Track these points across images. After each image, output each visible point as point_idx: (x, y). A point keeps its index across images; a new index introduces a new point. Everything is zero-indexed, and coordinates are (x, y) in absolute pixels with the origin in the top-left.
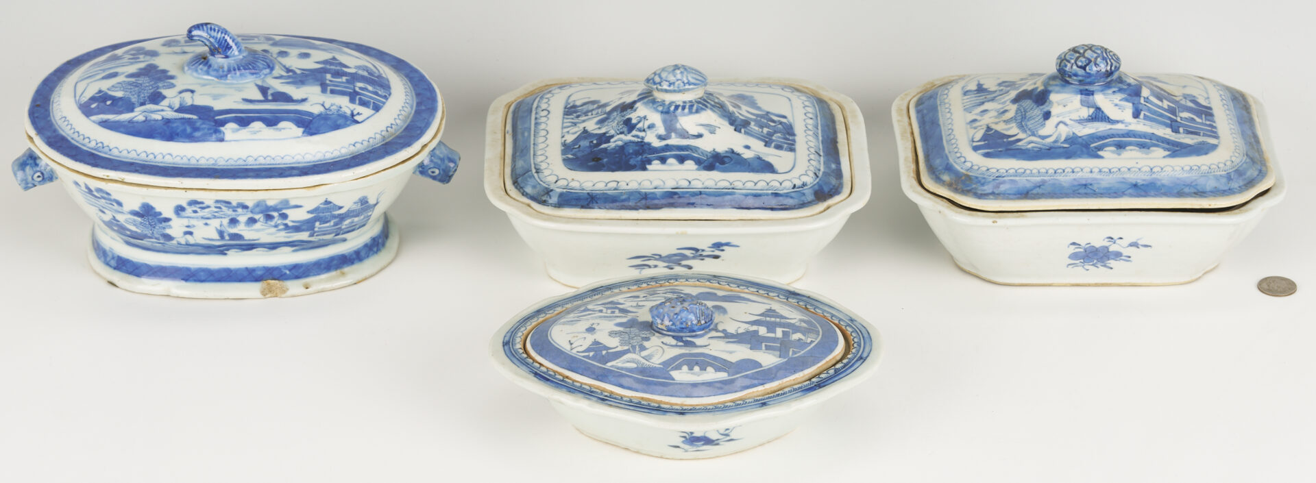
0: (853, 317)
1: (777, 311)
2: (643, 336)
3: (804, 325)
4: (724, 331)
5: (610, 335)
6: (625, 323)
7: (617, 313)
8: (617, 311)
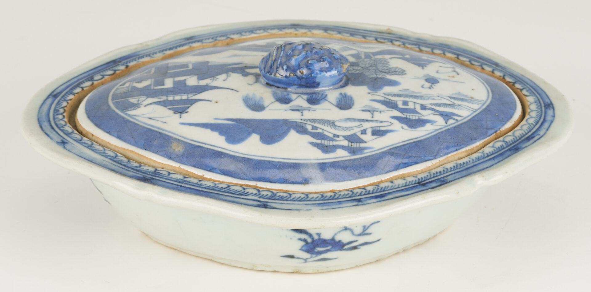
0: (60, 148)
1: (171, 112)
2: (357, 68)
3: (133, 100)
4: (246, 75)
5: (404, 71)
6: (385, 85)
7: (399, 101)
8: (400, 105)
